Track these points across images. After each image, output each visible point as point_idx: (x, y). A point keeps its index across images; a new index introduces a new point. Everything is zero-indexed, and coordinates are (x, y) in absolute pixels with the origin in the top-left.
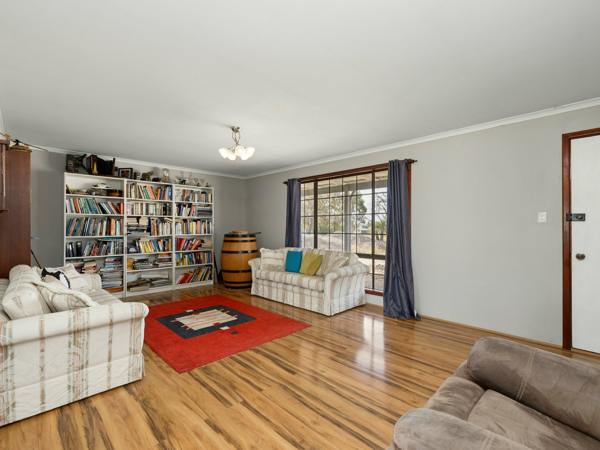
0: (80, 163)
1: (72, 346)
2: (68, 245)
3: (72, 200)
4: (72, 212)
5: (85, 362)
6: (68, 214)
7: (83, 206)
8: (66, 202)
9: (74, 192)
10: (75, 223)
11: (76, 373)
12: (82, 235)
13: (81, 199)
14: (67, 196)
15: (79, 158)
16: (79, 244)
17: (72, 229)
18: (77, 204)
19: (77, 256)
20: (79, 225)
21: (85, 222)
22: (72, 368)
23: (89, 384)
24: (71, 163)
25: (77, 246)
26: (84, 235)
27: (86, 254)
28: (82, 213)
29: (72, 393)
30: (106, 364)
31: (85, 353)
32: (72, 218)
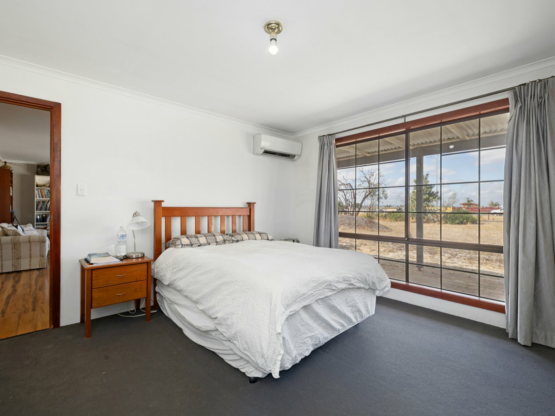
0: (45, 169)
1: (13, 249)
2: (37, 216)
3: (39, 190)
4: (40, 197)
5: (19, 257)
6: (37, 198)
7: (46, 194)
8: (36, 192)
9: (41, 186)
10: (41, 204)
11: (16, 260)
12: (46, 211)
13: (45, 190)
14: (36, 188)
15: (44, 166)
16: (44, 215)
17: (39, 207)
18: (42, 193)
19: (42, 222)
20: (43, 205)
21: (47, 203)
22: (14, 258)
23: (21, 265)
24: (39, 170)
25: (43, 216)
26: (47, 211)
27: (48, 221)
28: (45, 198)
29: (14, 268)
30: (29, 259)
31: (19, 253)
32: (39, 201)
